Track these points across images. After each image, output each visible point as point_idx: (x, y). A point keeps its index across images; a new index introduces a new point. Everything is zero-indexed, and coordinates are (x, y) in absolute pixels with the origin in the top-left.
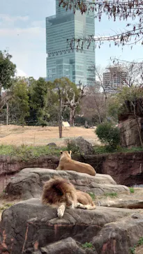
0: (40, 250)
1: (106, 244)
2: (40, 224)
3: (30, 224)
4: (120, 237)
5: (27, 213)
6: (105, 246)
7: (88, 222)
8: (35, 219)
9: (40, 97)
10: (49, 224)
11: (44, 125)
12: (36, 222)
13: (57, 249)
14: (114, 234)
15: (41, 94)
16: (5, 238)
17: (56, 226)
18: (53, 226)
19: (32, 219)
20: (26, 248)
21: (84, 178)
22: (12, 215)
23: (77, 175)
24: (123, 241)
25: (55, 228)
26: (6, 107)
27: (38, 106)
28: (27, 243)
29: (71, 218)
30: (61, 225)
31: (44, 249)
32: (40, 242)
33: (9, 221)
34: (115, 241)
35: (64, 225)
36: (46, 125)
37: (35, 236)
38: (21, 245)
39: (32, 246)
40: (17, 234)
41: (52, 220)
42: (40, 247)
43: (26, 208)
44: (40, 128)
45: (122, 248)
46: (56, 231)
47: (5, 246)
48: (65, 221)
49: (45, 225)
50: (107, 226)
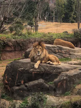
0: (25, 84)
1: (60, 83)
2: (25, 71)
3: (19, 71)
4: (68, 79)
5: (18, 65)
6: (59, 84)
7: (52, 71)
8: (22, 69)
9: (71, 6)
10: (30, 72)
11: (72, 22)
12: (23, 70)
13: (33, 84)
14: (65, 78)
15: (71, 4)
16: (6, 78)
17: (33, 72)
18: (32, 73)
19: (21, 69)
20: (17, 83)
21: (66, 49)
22: (11, 66)
23: (62, 48)
24: (70, 81)
25: (33, 74)
26: (53, 12)
27: (69, 11)
28: (17, 81)
29: (42, 69)
30: (36, 72)
31: (27, 84)
32: (24, 80)
33: (9, 69)
34: (65, 81)
35: (38, 73)
36: (74, 22)
37: (22, 77)
38: (15, 82)
39: (20, 82)
40: (12, 76)
41: (31, 70)
42: (24, 83)
43: (18, 63)
44: (70, 24)
45: (69, 85)
46: (33, 75)
47: (7, 82)
48: (39, 70)
49: (27, 72)
50: (62, 74)
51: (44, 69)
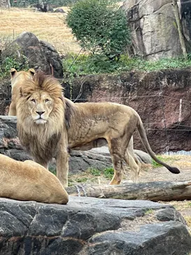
50: (97, 240)
51: (24, 223)
